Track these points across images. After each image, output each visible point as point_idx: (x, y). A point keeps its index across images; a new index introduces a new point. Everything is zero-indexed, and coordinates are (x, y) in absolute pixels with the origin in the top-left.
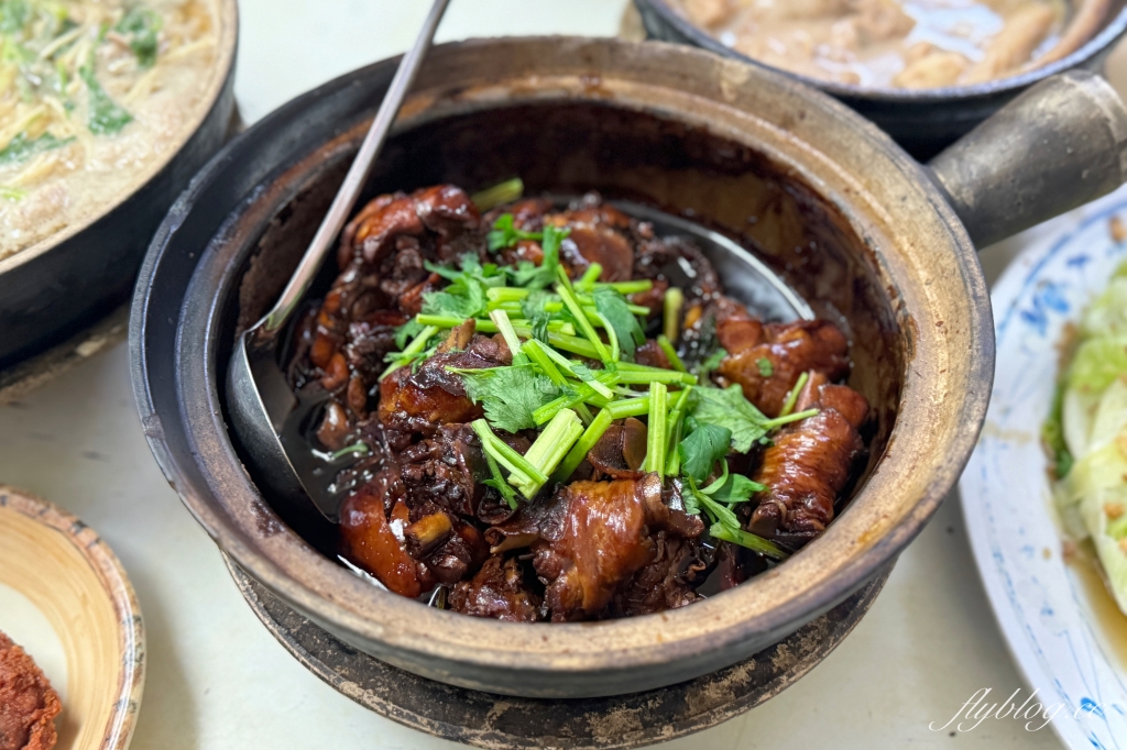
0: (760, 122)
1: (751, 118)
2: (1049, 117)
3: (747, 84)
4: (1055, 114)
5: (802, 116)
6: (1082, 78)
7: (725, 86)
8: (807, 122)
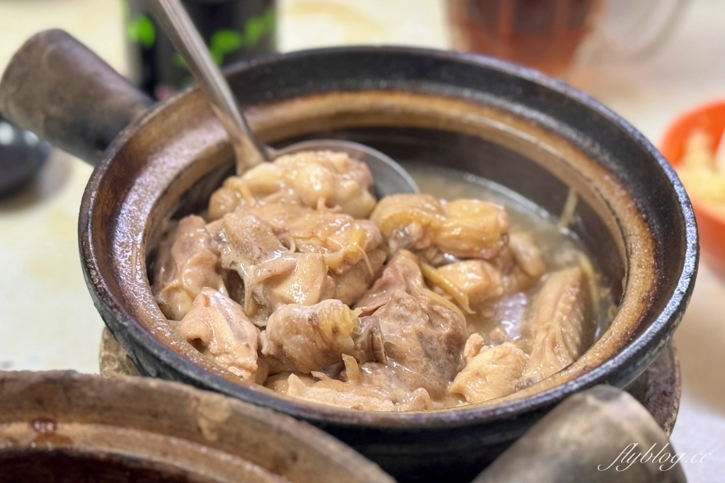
0: (248, 466)
1: (238, 461)
2: (573, 448)
3: (228, 421)
4: (579, 444)
5: (295, 458)
6: (608, 398)
7: (203, 424)
8: (300, 465)
